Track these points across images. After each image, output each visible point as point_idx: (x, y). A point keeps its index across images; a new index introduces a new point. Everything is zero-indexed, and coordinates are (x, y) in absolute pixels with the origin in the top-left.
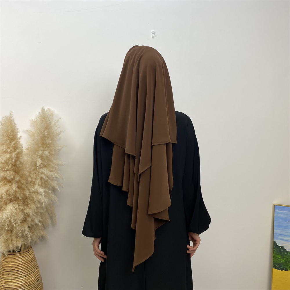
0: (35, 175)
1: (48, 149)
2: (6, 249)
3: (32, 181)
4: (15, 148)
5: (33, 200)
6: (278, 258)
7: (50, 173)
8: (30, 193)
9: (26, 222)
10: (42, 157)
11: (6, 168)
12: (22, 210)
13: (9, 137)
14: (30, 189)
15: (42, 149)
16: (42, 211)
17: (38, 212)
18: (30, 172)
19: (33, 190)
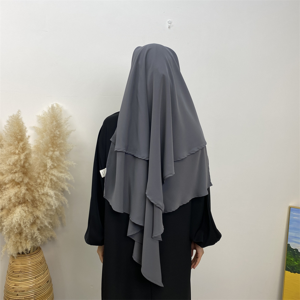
0: (44, 176)
1: (58, 150)
2: (15, 251)
3: (42, 182)
4: (24, 149)
5: (42, 202)
6: (292, 261)
7: (60, 175)
8: (40, 195)
9: (35, 224)
10: (51, 158)
11: (15, 170)
12: (32, 213)
13: (16, 137)
14: (39, 191)
15: (51, 149)
16: (52, 213)
17: (48, 214)
18: (39, 173)
19: (43, 192)
